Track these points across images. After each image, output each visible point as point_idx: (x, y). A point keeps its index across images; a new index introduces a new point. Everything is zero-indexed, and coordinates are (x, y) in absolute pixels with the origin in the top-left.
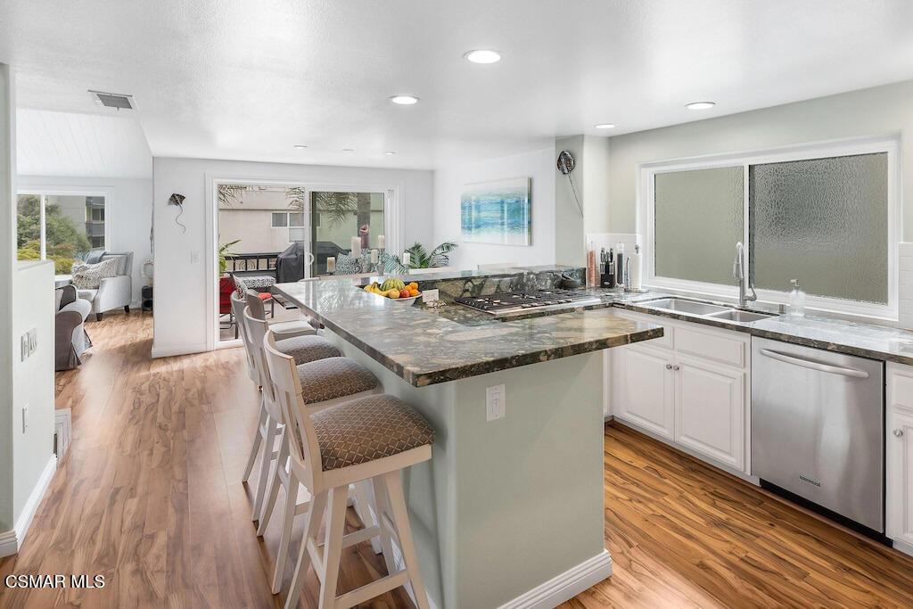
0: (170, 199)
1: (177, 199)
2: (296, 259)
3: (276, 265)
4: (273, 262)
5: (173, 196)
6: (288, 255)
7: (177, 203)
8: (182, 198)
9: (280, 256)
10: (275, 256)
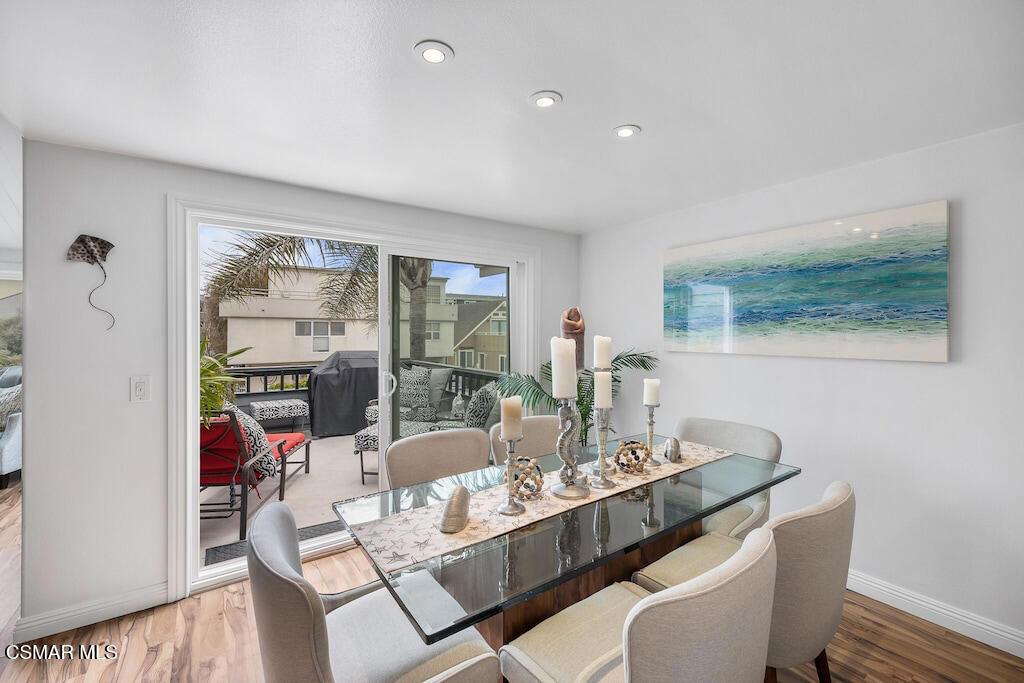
0: (73, 248)
1: (91, 249)
2: (338, 375)
3: (309, 384)
4: (303, 380)
5: (82, 240)
6: (328, 369)
7: (92, 259)
8: (105, 246)
9: (317, 371)
10: (307, 371)
